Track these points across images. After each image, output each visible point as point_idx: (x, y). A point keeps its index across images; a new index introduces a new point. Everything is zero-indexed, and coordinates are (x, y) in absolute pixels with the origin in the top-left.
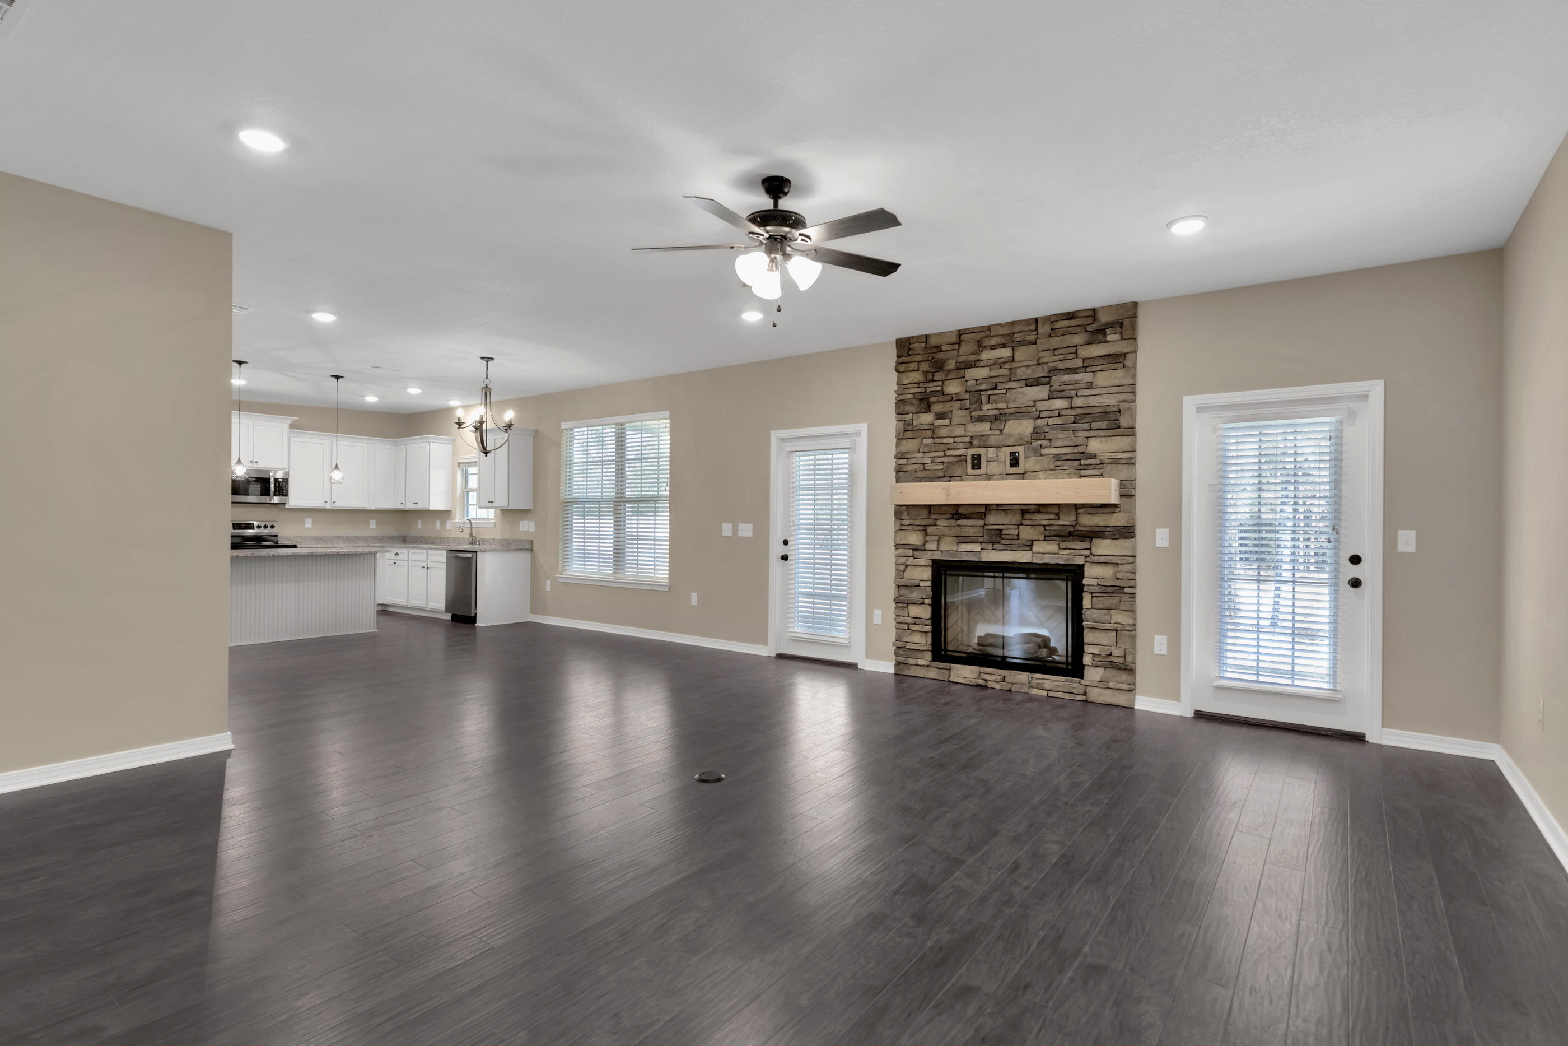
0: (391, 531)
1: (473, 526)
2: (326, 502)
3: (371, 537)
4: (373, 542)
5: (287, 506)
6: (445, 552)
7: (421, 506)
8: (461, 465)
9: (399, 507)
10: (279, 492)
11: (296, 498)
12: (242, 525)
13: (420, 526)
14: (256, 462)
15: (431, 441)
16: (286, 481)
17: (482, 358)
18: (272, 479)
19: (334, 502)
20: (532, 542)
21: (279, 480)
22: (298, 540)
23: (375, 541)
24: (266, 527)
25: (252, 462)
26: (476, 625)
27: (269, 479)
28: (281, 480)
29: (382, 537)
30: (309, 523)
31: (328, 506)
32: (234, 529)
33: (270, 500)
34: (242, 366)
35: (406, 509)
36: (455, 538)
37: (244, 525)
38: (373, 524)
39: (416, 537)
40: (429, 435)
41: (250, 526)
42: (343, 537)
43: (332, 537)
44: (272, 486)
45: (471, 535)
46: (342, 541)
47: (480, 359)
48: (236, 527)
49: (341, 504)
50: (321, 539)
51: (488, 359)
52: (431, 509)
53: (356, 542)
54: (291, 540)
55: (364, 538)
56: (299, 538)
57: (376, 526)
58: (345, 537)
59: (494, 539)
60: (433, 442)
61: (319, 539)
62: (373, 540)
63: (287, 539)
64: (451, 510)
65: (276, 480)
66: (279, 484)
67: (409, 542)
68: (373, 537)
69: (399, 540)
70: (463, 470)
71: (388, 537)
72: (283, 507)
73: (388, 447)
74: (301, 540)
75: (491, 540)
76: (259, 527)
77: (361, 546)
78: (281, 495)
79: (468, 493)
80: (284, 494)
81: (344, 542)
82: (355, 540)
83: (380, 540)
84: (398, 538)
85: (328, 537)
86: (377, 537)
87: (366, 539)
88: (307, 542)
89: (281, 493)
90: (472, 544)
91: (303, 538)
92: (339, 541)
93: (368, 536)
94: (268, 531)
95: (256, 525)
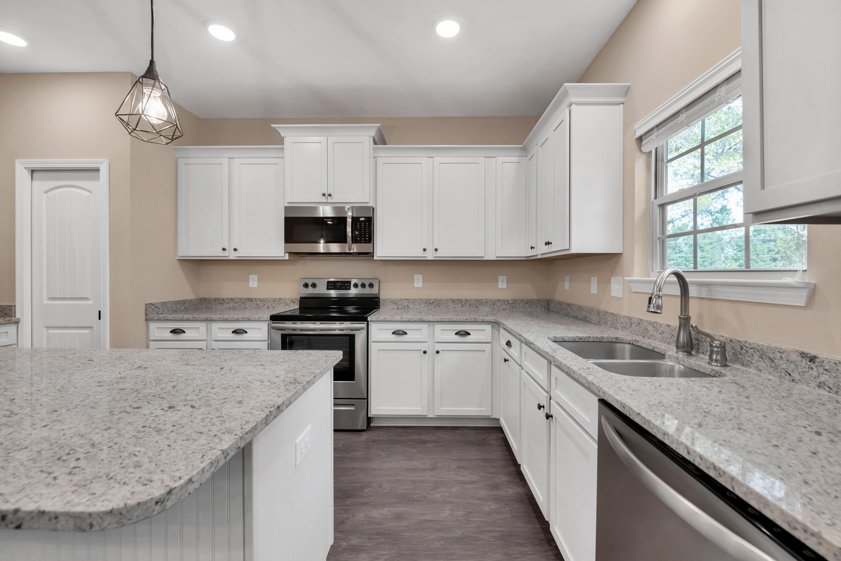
3: (499, 300)
4: (501, 308)
7: (558, 246)
8: (645, 142)
9: (530, 253)
10: (360, 237)
12: (338, 284)
14: (330, 195)
15: (573, 100)
16: (370, 220)
18: (349, 220)
19: (436, 250)
21: (361, 219)
22: (404, 304)
23: (504, 306)
24: (363, 285)
27: (344, 219)
28: (363, 219)
29: (515, 301)
30: (418, 282)
31: (430, 256)
32: (328, 288)
33: (348, 249)
35: (538, 257)
36: (630, 318)
37: (340, 284)
38: (502, 284)
39: (561, 304)
41: (345, 285)
42: (460, 301)
43: (447, 301)
44: (350, 227)
45: (685, 321)
46: (460, 306)
49: (445, 253)
50: (433, 302)
52: (575, 250)
53: (479, 309)
54: (395, 303)
55: (490, 303)
56: (406, 301)
57: (506, 284)
58: (465, 301)
59: (813, 359)
60: (577, 104)
61: (430, 303)
62: (502, 306)
63: (391, 302)
64: (622, 253)
65: (355, 220)
66: (360, 225)
67: (553, 311)
68: (502, 301)
69: (539, 307)
70: (650, 152)
71: (524, 302)
72: (375, 258)
73: (515, 159)
74: (408, 304)
75: (794, 357)
76: (356, 286)
77: (463, 320)
78: (363, 241)
79: (663, 206)
80: (368, 239)
81: (462, 308)
82: (477, 304)
83: (513, 305)
84: (538, 303)
85: (441, 300)
86: (508, 301)
87: (493, 304)
88: (415, 306)
89: (363, 239)
90: (690, 350)
91: (410, 302)
92: (456, 306)
93: (496, 300)
94: (367, 291)
95: (352, 284)
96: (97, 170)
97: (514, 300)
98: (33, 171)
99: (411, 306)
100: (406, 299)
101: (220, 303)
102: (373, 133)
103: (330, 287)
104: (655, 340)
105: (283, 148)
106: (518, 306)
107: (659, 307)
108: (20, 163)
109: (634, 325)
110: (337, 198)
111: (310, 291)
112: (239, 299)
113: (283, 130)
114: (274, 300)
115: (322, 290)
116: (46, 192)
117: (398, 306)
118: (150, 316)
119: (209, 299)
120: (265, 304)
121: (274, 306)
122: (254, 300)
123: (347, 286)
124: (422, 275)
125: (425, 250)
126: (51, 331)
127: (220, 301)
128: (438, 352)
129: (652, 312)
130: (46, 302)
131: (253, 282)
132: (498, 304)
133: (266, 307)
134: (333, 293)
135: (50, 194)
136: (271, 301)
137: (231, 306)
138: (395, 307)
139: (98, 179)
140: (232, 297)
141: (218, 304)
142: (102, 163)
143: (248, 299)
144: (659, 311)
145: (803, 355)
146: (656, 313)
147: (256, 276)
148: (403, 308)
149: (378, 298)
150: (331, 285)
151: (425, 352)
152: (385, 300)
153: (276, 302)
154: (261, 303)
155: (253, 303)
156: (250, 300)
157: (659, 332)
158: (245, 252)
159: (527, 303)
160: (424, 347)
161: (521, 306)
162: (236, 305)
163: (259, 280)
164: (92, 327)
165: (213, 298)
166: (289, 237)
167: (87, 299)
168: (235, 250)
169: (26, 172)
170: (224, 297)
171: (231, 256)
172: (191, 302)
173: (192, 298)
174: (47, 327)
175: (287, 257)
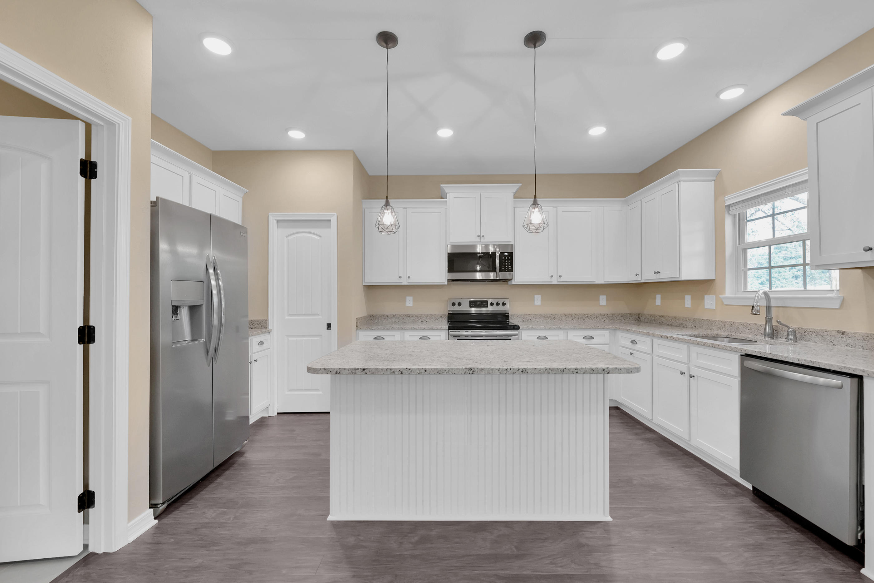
0: (622, 308)
1: (773, 304)
2: (552, 277)
3: (601, 314)
4: (603, 320)
5: (513, 282)
6: (735, 359)
7: (667, 275)
8: (731, 209)
9: (633, 279)
10: (505, 268)
11: (522, 273)
12: (478, 303)
13: (658, 301)
14: (483, 237)
15: (681, 179)
16: (511, 255)
18: (498, 255)
19: (560, 277)
21: (505, 254)
22: (528, 318)
23: (605, 319)
24: (498, 304)
25: (479, 236)
26: (863, 571)
27: (494, 254)
28: (507, 254)
30: (538, 300)
31: (554, 281)
32: (470, 306)
33: (497, 276)
35: (643, 281)
36: (724, 322)
37: (479, 303)
38: (603, 300)
39: (654, 316)
40: (679, 170)
41: (484, 304)
42: (571, 315)
43: (561, 315)
44: (498, 261)
45: (769, 320)
46: (571, 319)
48: (472, 304)
49: (568, 279)
50: (550, 317)
52: (684, 277)
53: (585, 321)
54: (521, 317)
55: (594, 316)
56: (529, 316)
57: (605, 301)
58: (574, 315)
59: (843, 333)
60: (684, 181)
61: (548, 317)
62: (603, 318)
63: (518, 316)
64: (715, 280)
65: (502, 254)
66: (505, 258)
67: (644, 322)
68: (603, 315)
69: (632, 319)
70: (735, 215)
71: (620, 315)
73: (619, 208)
74: (530, 318)
75: (834, 333)
76: (492, 304)
77: (589, 328)
78: (507, 271)
79: (745, 250)
80: (510, 269)
81: (572, 320)
82: (584, 318)
83: (611, 318)
84: (631, 316)
85: (556, 314)
86: (607, 315)
87: (595, 317)
88: (536, 320)
89: (507, 269)
90: (772, 336)
91: (532, 316)
92: (568, 319)
93: (598, 314)
94: (500, 308)
95: (489, 303)
96: (329, 221)
97: (613, 314)
98: (278, 221)
99: (533, 320)
100: (529, 314)
101: (385, 319)
102: (513, 192)
103: (472, 306)
104: (745, 334)
105: (447, 201)
106: (615, 319)
107: (758, 311)
108: (272, 216)
109: (727, 327)
110: (487, 239)
111: (457, 308)
112: (400, 315)
113: (446, 188)
114: (427, 316)
115: (465, 308)
116: (287, 237)
117: (523, 320)
118: (360, 327)
119: (377, 315)
120: (420, 319)
121: (427, 320)
122: (411, 316)
123: (485, 304)
124: (540, 296)
127: (384, 317)
129: (754, 314)
130: (287, 317)
131: (409, 302)
132: (600, 317)
133: (420, 321)
134: (473, 310)
135: (290, 238)
136: (424, 316)
137: (394, 321)
138: (521, 320)
139: (329, 227)
140: (394, 314)
141: (383, 320)
142: (333, 216)
144: (758, 313)
145: (838, 332)
146: (757, 314)
147: (411, 298)
148: (527, 321)
149: (508, 313)
150: (473, 304)
152: (513, 315)
153: (428, 318)
154: (416, 318)
155: (410, 318)
156: (408, 316)
157: (748, 329)
158: (416, 280)
159: (622, 317)
161: (618, 318)
162: (397, 320)
163: (414, 300)
164: (321, 336)
165: (380, 315)
166: (451, 268)
167: (318, 315)
168: (409, 278)
169: (275, 222)
170: (387, 314)
171: (404, 282)
172: (365, 317)
173: (366, 315)
174: (287, 336)
175: (446, 283)
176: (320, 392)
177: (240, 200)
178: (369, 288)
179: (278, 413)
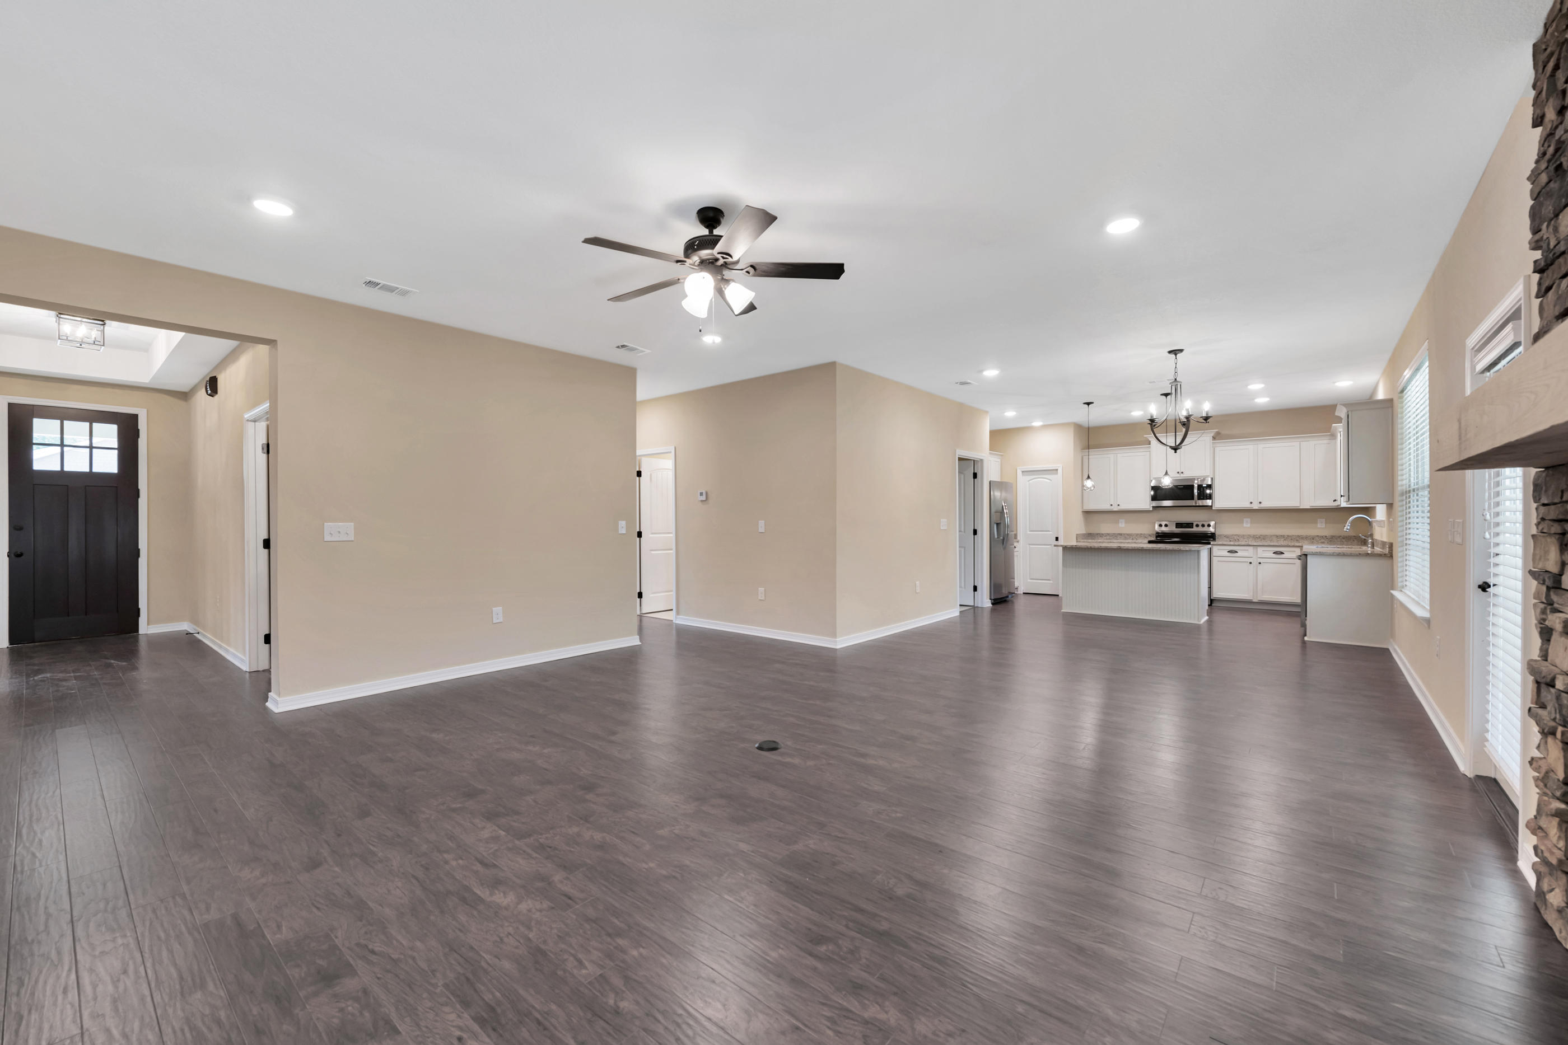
3: (1318, 536)
9: (1334, 504)
10: (1203, 496)
11: (1221, 499)
12: (1183, 525)
14: (1182, 473)
16: (1210, 485)
17: (1170, 352)
18: (1196, 486)
19: (1259, 502)
20: (1391, 545)
21: (1203, 486)
22: (1235, 538)
23: (1323, 540)
24: (1203, 526)
25: (1178, 473)
27: (1193, 486)
28: (1205, 485)
29: (1333, 537)
30: (1247, 524)
31: (1256, 506)
32: (1176, 527)
33: (1196, 503)
34: (1090, 406)
37: (1185, 525)
41: (1190, 525)
42: (1283, 536)
43: (1271, 536)
44: (1196, 491)
46: (1282, 539)
47: (1167, 354)
49: (1267, 504)
50: (1259, 536)
51: (1175, 352)
54: (1228, 537)
56: (1237, 536)
57: (1324, 525)
61: (1257, 536)
62: (1320, 540)
63: (1225, 535)
65: (1200, 486)
66: (1204, 489)
68: (1321, 536)
72: (1213, 508)
73: (1325, 442)
74: (1238, 538)
76: (1197, 526)
77: (1278, 546)
78: (1205, 499)
80: (1208, 497)
81: (1284, 541)
82: (1298, 539)
85: (1266, 535)
88: (1244, 537)
89: (1205, 497)
91: (1241, 536)
93: (1315, 536)
94: (1205, 528)
95: (1194, 525)
96: (1057, 470)
98: (1023, 472)
99: (1242, 539)
100: (1235, 533)
102: (1212, 435)
103: (1178, 527)
105: (1150, 446)
106: (1337, 541)
108: (1019, 469)
110: (1187, 474)
111: (1164, 528)
112: (1113, 534)
114: (1137, 535)
115: (1172, 528)
116: (1029, 481)
117: (1231, 538)
118: (1079, 540)
119: (1093, 534)
120: (1131, 537)
121: (1137, 538)
122: (1123, 535)
124: (1249, 519)
125: (1251, 503)
126: (1031, 546)
127: (1100, 535)
128: (1260, 563)
130: (1029, 533)
131: (1122, 524)
132: (1317, 538)
133: (1131, 539)
134: (1180, 530)
135: (1030, 482)
136: (1134, 535)
137: (1108, 538)
138: (1229, 540)
139: (1057, 473)
140: (1109, 533)
142: (1060, 467)
143: (1119, 534)
147: (1123, 521)
148: (1234, 540)
149: (1214, 534)
150: (1179, 525)
151: (1251, 563)
152: (1220, 536)
154: (1127, 536)
156: (1121, 534)
158: (1125, 506)
159: (1344, 538)
160: (1250, 560)
162: (1111, 537)
163: (1126, 523)
165: (1096, 533)
166: (1154, 498)
167: (1049, 531)
168: (1119, 505)
169: (1021, 472)
170: (1103, 533)
171: (1115, 508)
172: (1084, 535)
173: (1084, 532)
174: (1029, 544)
175: (1151, 509)
176: (1051, 582)
177: (999, 460)
178: (1087, 513)
179: (1024, 593)
